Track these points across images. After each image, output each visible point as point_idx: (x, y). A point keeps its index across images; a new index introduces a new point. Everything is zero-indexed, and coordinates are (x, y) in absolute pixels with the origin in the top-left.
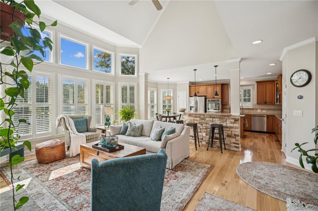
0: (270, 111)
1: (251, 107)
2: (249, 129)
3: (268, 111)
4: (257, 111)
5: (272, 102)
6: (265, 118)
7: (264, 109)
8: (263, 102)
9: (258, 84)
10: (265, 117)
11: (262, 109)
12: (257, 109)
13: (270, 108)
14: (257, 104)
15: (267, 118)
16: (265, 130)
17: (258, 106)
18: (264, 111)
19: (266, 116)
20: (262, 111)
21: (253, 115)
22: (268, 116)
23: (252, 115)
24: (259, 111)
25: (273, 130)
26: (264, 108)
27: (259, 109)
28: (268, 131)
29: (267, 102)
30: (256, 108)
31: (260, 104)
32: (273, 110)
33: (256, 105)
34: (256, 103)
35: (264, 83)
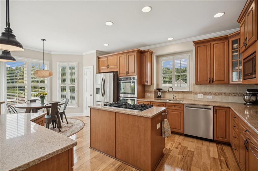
0: (220, 97)
1: (187, 90)
2: (181, 131)
3: (216, 97)
4: (196, 96)
5: (224, 80)
6: (211, 112)
7: (209, 94)
8: (207, 80)
9: (197, 46)
10: (210, 109)
11: (205, 94)
12: (196, 94)
13: (219, 92)
14: (196, 84)
15: (215, 112)
16: (211, 137)
17: (198, 88)
18: (209, 97)
19: (212, 107)
20: (205, 96)
21: (187, 104)
22: (216, 109)
23: (185, 106)
24: (200, 96)
25: (226, 138)
26: (208, 91)
27: (200, 93)
28: (215, 139)
29: (213, 81)
30: (195, 91)
31: (201, 84)
32: (225, 94)
33: (194, 85)
34: (195, 82)
35: (207, 44)
